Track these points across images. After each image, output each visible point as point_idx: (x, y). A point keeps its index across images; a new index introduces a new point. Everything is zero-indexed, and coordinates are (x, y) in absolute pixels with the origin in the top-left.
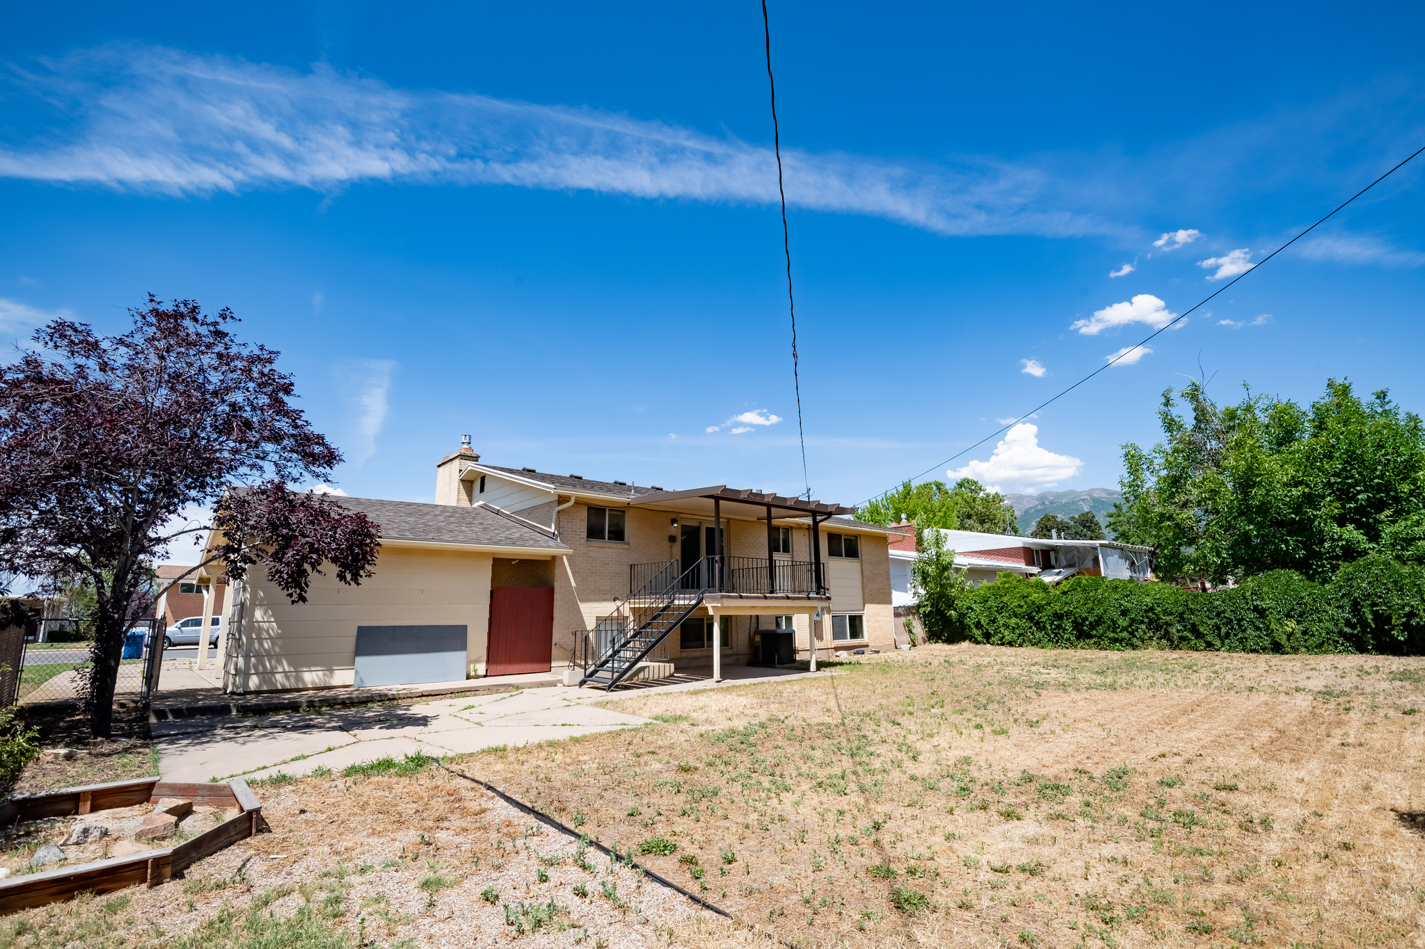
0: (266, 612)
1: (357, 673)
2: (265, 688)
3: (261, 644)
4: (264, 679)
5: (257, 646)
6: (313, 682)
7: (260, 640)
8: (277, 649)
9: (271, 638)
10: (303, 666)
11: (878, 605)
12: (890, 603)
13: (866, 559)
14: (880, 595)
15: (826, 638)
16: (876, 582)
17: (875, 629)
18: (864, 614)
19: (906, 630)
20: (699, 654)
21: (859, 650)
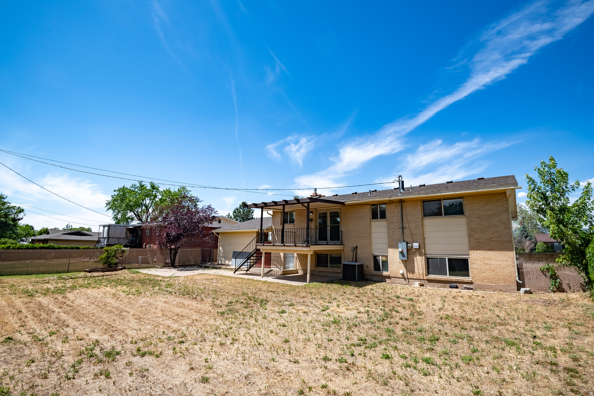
0: (221, 247)
2: (221, 264)
4: (221, 261)
6: (227, 263)
8: (222, 255)
10: (226, 260)
11: (489, 251)
12: (511, 250)
13: (471, 214)
14: (493, 243)
15: (419, 272)
16: (486, 232)
17: (483, 271)
18: (469, 257)
19: (546, 276)
20: (323, 270)
21: (454, 285)
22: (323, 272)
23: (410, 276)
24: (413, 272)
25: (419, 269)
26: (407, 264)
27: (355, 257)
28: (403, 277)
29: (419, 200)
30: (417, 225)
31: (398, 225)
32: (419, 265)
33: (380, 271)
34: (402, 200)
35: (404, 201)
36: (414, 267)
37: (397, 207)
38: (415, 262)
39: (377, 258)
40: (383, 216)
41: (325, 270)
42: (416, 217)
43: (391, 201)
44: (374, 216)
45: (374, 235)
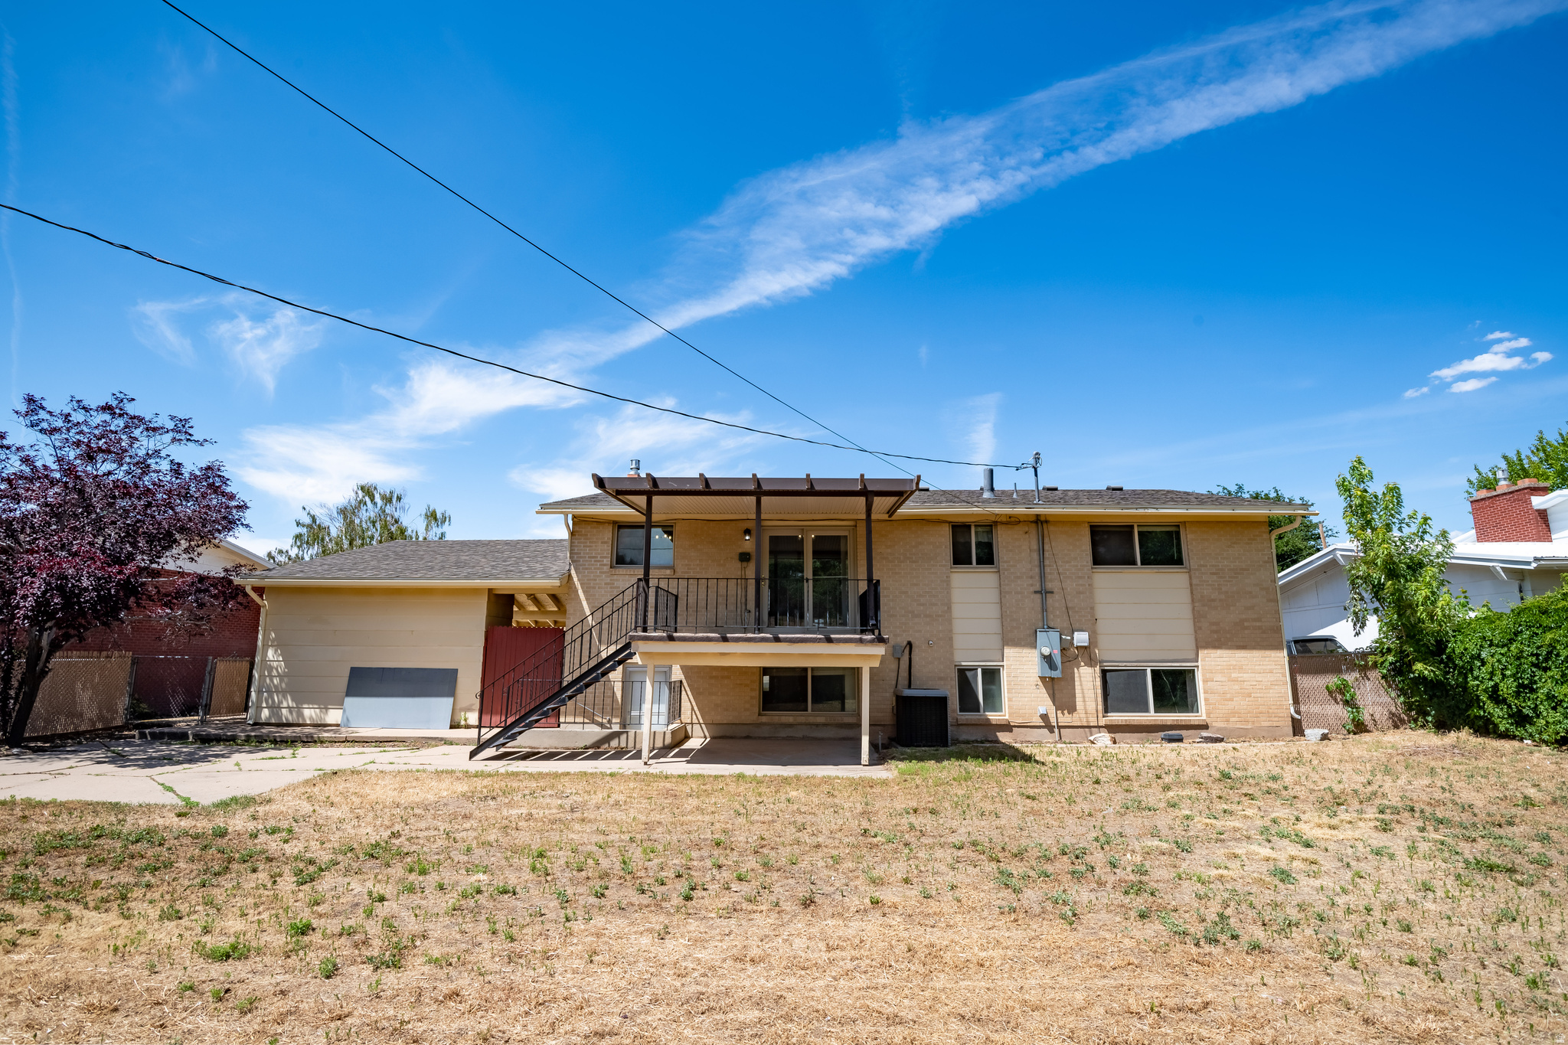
0: (276, 651)
1: (344, 711)
2: (273, 721)
3: (272, 681)
4: (273, 712)
5: (268, 680)
6: (311, 718)
7: (271, 677)
8: (284, 685)
9: (279, 675)
10: (305, 703)
11: (1239, 651)
12: (1277, 647)
13: (1201, 566)
14: (1246, 632)
15: (1085, 709)
16: (1232, 608)
17: (1228, 696)
18: (1198, 667)
19: (1336, 700)
20: (791, 720)
21: (1173, 735)
22: (790, 725)
23: (1065, 719)
24: (1072, 709)
25: (1087, 699)
26: (1056, 687)
27: (904, 674)
28: (1047, 724)
29: (1083, 522)
30: (1082, 585)
31: (1032, 585)
32: (1085, 691)
33: (979, 711)
34: (1043, 519)
35: (1047, 522)
36: (1074, 696)
37: (1027, 536)
38: (1077, 683)
39: (969, 674)
40: (987, 557)
41: (802, 719)
42: (1077, 566)
43: (1012, 519)
44: (961, 557)
45: (957, 611)
